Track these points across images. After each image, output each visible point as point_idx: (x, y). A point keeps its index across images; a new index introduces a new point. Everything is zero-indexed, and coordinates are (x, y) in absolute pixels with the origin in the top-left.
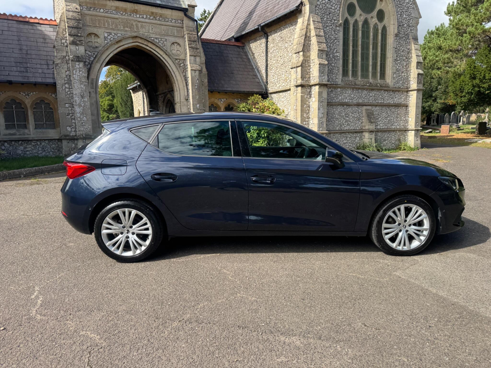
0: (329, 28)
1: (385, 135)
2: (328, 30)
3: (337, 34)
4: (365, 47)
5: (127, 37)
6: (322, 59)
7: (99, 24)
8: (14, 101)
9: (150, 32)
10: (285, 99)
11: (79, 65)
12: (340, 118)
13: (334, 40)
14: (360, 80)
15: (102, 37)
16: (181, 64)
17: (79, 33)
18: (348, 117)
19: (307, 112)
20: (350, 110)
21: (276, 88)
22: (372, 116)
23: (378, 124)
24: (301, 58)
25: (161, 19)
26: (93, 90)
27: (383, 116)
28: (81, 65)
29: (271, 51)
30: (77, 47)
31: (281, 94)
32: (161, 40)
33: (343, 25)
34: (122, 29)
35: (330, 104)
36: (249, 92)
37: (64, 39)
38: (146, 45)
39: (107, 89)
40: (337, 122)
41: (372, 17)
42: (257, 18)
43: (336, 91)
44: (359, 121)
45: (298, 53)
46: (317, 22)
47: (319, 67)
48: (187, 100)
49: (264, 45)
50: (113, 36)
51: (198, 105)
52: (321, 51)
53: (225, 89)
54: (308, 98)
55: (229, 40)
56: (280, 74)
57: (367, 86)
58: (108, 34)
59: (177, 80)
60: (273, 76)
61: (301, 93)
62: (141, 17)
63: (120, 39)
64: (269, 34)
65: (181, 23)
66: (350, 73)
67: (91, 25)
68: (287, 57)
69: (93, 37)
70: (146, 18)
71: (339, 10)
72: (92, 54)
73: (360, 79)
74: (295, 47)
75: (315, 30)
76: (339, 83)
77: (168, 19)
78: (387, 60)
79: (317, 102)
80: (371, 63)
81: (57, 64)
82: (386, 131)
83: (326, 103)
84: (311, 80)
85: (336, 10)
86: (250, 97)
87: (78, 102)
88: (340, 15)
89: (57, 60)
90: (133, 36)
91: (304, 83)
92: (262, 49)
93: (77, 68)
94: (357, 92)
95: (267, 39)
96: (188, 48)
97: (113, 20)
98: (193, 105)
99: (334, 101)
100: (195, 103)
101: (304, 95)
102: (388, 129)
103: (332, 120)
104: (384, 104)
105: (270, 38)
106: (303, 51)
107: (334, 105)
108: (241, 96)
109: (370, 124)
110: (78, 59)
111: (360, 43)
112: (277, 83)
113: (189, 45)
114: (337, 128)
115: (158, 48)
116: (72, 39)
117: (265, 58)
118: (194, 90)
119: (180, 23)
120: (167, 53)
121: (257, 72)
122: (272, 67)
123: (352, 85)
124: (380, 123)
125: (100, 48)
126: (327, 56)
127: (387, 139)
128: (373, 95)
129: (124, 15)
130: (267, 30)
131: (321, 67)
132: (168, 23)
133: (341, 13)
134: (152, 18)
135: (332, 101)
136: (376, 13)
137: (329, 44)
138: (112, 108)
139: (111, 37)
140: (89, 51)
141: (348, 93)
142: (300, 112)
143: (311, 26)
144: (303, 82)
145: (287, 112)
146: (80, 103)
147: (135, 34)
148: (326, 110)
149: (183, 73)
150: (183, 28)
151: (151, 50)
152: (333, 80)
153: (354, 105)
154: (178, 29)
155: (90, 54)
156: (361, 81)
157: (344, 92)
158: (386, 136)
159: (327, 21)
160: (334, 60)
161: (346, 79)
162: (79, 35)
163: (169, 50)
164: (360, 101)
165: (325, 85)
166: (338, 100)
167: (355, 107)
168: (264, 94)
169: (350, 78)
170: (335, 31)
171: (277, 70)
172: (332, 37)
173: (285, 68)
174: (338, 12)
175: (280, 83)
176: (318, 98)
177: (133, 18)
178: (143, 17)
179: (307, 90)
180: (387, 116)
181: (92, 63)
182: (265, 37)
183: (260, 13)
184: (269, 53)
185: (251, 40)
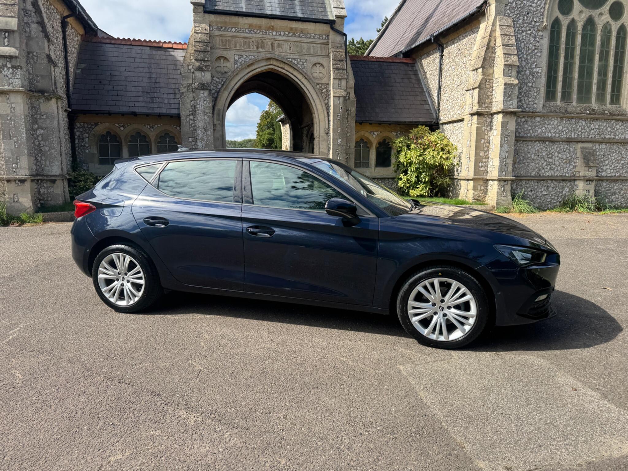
0: (526, 34)
1: (614, 186)
2: (524, 37)
3: (539, 42)
4: (587, 58)
5: (259, 59)
6: (509, 78)
7: (229, 46)
8: (139, 134)
9: (288, 52)
10: (460, 131)
11: (203, 94)
12: (537, 160)
13: (534, 50)
14: (574, 105)
15: (232, 60)
16: (324, 89)
17: (206, 57)
18: (551, 158)
19: (486, 149)
20: (555, 148)
21: (449, 117)
22: (592, 158)
23: (602, 169)
24: (480, 77)
25: (301, 35)
26: (219, 122)
27: (613, 158)
28: (206, 93)
29: (446, 68)
30: (203, 74)
31: (455, 124)
32: (300, 61)
33: (549, 28)
34: (255, 49)
35: (519, 139)
36: (411, 122)
37: (191, 65)
38: (281, 68)
39: (269, 120)
40: (533, 164)
41: (601, 14)
42: (432, 25)
43: (533, 120)
44: (570, 165)
45: (477, 69)
46: (507, 26)
47: (505, 89)
48: (328, 134)
49: (438, 60)
50: (245, 59)
51: (339, 141)
52: (508, 66)
53: (380, 119)
54: (488, 131)
55: (396, 55)
56: (455, 99)
57: (587, 114)
58: (240, 57)
59: (317, 109)
60: (447, 100)
61: (478, 124)
62: (277, 34)
63: (252, 62)
64: (445, 46)
65: (327, 38)
66: (559, 95)
67: (221, 47)
68: (465, 76)
69: (222, 61)
70: (284, 35)
71: (544, 8)
72: (220, 81)
73: (574, 103)
74: (473, 62)
75: (502, 38)
76: (538, 110)
77: (310, 34)
78: (624, 76)
79: (500, 136)
80: (595, 80)
81: (183, 93)
82: (617, 180)
83: (514, 138)
84: (493, 106)
85: (539, 8)
86: (414, 129)
87: (200, 136)
88: (545, 14)
89: (182, 88)
90: (267, 58)
91: (482, 110)
92: (435, 65)
93: (202, 97)
94: (568, 122)
95: (442, 52)
96: (332, 69)
97: (245, 40)
98: (333, 139)
99: (529, 135)
100: (336, 137)
101: (482, 127)
102: (621, 178)
103: (525, 161)
104: (615, 140)
105: (446, 51)
106: (483, 67)
107: (529, 141)
108: (400, 127)
109: (587, 168)
110: (203, 87)
111: (578, 52)
112: (450, 110)
113: (333, 65)
114: (533, 174)
115: (296, 71)
116: (197, 64)
117: (438, 77)
118: (336, 122)
119: (325, 39)
120: (307, 77)
121: (427, 96)
122: (446, 90)
123: (560, 112)
124: (607, 169)
125: (229, 74)
126: (518, 73)
127: (617, 191)
128: (597, 127)
129: (258, 34)
130: (443, 41)
131: (508, 89)
132: (311, 40)
133: (546, 11)
134: (290, 34)
135: (525, 135)
136: (608, 8)
137: (525, 56)
138: (272, 144)
139: (242, 60)
140: (217, 78)
141: (553, 124)
142: (474, 148)
143: (497, 32)
144: (480, 108)
145: (461, 148)
146: (203, 137)
147: (269, 55)
148: (513, 148)
149: (325, 100)
150: (328, 44)
151: (288, 73)
152: (529, 106)
153: (563, 141)
154: (323, 46)
155: (218, 80)
156: (576, 107)
157: (547, 123)
158: (615, 187)
159: (523, 23)
160: (531, 77)
161: (552, 104)
162: (206, 59)
163: (309, 73)
164: (573, 136)
165: (514, 113)
166: (536, 134)
167: (564, 143)
168: (434, 124)
169: (559, 103)
170: (535, 38)
171: (452, 93)
172: (531, 45)
173: (461, 91)
174: (542, 10)
175: (455, 110)
176: (500, 131)
177: (269, 37)
178: (280, 35)
179: (486, 121)
180: (620, 158)
181: (219, 91)
182: (439, 49)
183: (437, 19)
184: (443, 71)
185: (423, 55)
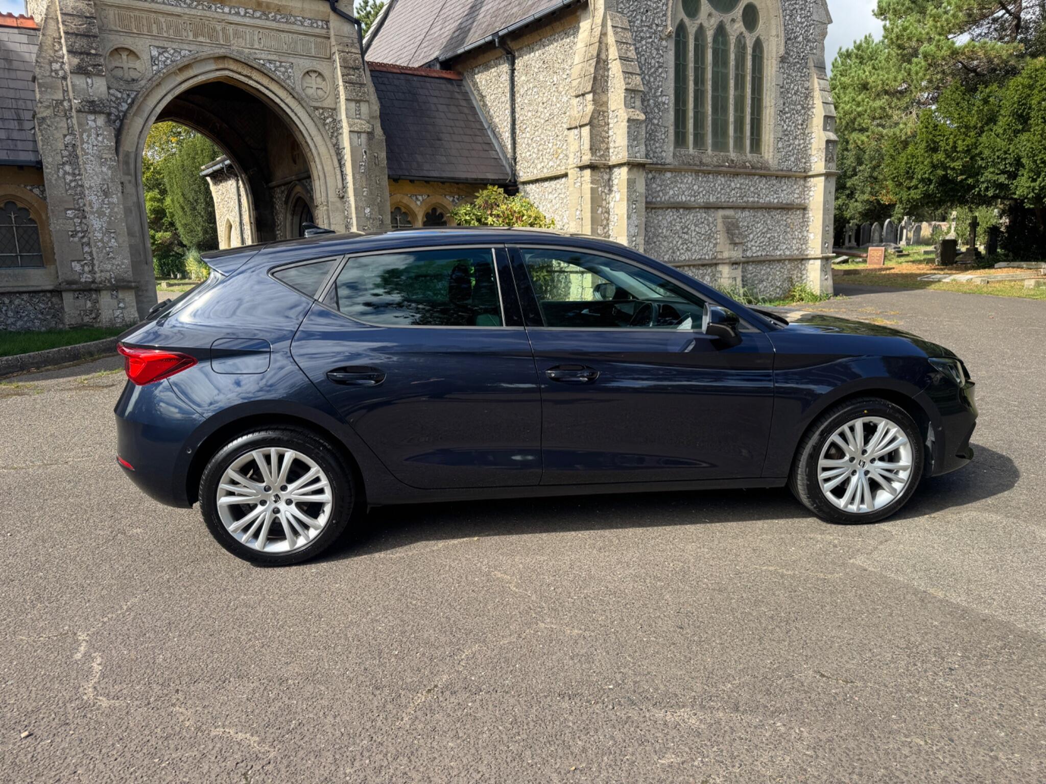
0: (646, 43)
1: (761, 270)
2: (644, 47)
3: (662, 56)
4: (720, 84)
5: (203, 58)
6: (633, 110)
7: (137, 27)
9: (256, 46)
10: (555, 195)
11: (95, 121)
12: (671, 236)
13: (657, 69)
14: (710, 155)
15: (145, 57)
16: (328, 118)
17: (92, 48)
18: (686, 233)
19: (605, 222)
20: (691, 218)
21: (535, 172)
22: (737, 231)
23: (747, 246)
24: (590, 108)
25: (278, 17)
26: (129, 178)
27: (758, 230)
28: (101, 120)
29: (522, 91)
30: (89, 81)
31: (546, 184)
32: (281, 66)
33: (674, 35)
34: (191, 38)
35: (651, 207)
36: (476, 179)
37: (57, 62)
38: (246, 76)
39: (148, 174)
40: (665, 244)
41: (733, 20)
42: (488, 17)
43: (663, 177)
44: (710, 242)
45: (583, 95)
46: (622, 28)
47: (629, 127)
48: (342, 198)
49: (505, 77)
50: (172, 55)
51: (368, 210)
52: (630, 91)
53: (426, 174)
54: (606, 194)
55: (429, 65)
56: (542, 142)
57: (726, 166)
58: (161, 50)
59: (319, 154)
60: (528, 144)
61: (592, 183)
62: (233, 12)
63: (186, 63)
64: (516, 54)
65: (325, 26)
66: (691, 138)
67: (119, 29)
68: (558, 105)
69: (124, 57)
70: (245, 15)
71: (667, 4)
72: (125, 96)
73: (710, 151)
74: (575, 83)
75: (617, 46)
76: (668, 161)
77: (295, 17)
78: (764, 112)
79: (625, 203)
80: (731, 119)
81: (44, 119)
82: (764, 261)
83: (644, 205)
84: (611, 154)
85: (660, 5)
86: (481, 191)
87: (96, 207)
88: (669, 14)
89: (42, 109)
90: (217, 55)
91: (596, 160)
92: (501, 85)
93: (91, 128)
94: (705, 179)
95: (513, 64)
96: (341, 83)
97: (169, 18)
98: (356, 208)
99: (658, 199)
100: (361, 204)
101: (598, 188)
102: (768, 258)
103: (655, 240)
104: (760, 205)
105: (519, 63)
106: (593, 91)
107: (659, 208)
108: (459, 188)
109: (732, 247)
110: (92, 107)
111: (709, 75)
112: (536, 161)
113: (343, 76)
114: (666, 258)
115: (273, 82)
116: (76, 61)
117: (508, 106)
118: (358, 177)
119: (322, 28)
120: (295, 95)
121: (491, 136)
122: (524, 127)
123: (695, 165)
124: (752, 246)
125: (143, 83)
126: (643, 101)
127: (765, 277)
128: (738, 185)
129: (195, 8)
130: (512, 45)
131: (633, 127)
132: (295, 28)
133: (670, 9)
134: (258, 14)
135: (654, 200)
136: (741, 12)
137: (647, 77)
138: (162, 219)
139: (167, 58)
140: (117, 90)
141: (687, 183)
142: (590, 223)
143: (609, 37)
144: (594, 158)
145: (560, 223)
146: (102, 207)
147: (222, 52)
148: (644, 220)
149: (331, 138)
150: (329, 38)
151: (259, 87)
152: (656, 155)
153: (700, 208)
154: (319, 40)
155: (119, 95)
156: (712, 157)
157: (680, 181)
158: (763, 272)
159: (642, 26)
160: (656, 111)
161: (683, 151)
162: (93, 51)
163: (298, 88)
164: (711, 201)
165: (641, 166)
166: (667, 197)
167: (701, 211)
168: (510, 184)
169: (691, 150)
170: (658, 50)
171: (536, 133)
172: (653, 61)
173: (553, 129)
174: (664, 8)
175: (545, 160)
176: (626, 194)
177: (216, 16)
178: (238, 13)
179: (602, 177)
180: (765, 229)
181: (125, 115)
182: (508, 59)
183: (494, 8)
184: (517, 95)
185: (476, 67)
